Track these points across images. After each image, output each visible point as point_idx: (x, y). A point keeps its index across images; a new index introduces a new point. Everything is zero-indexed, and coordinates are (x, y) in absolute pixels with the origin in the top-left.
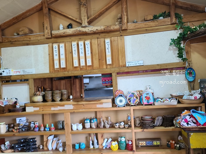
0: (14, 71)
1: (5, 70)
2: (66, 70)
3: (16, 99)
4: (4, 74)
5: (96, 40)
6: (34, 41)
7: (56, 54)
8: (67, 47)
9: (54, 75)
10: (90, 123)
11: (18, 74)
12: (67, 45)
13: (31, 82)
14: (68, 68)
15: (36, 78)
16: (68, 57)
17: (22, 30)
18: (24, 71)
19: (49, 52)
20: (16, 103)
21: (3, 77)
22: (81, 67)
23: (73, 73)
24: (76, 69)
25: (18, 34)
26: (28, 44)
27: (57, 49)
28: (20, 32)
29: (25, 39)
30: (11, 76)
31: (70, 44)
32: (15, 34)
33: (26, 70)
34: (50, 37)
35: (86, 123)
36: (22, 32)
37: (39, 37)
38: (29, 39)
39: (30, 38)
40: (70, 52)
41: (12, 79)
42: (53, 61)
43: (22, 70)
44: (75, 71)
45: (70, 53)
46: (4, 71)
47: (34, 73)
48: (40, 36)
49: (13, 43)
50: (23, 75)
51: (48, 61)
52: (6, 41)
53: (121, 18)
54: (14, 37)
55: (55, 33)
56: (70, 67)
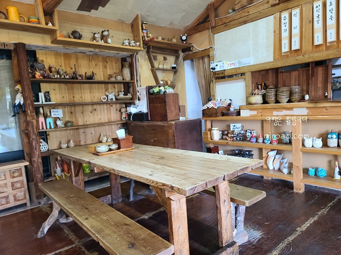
0: (228, 63)
1: (218, 63)
2: (300, 52)
3: (230, 100)
4: (218, 69)
6: (253, 16)
7: (285, 28)
8: (304, 14)
9: (279, 64)
10: (337, 140)
11: (233, 67)
12: (304, 9)
13: (248, 76)
14: (304, 49)
15: (254, 70)
16: (305, 30)
17: (239, 2)
18: (239, 63)
19: (275, 27)
20: (230, 105)
21: (217, 73)
22: (328, 45)
23: (313, 57)
24: (318, 49)
25: (234, 10)
26: (245, 22)
27: (287, 21)
28: (236, 6)
29: (243, 15)
30: (225, 70)
31: (311, 6)
32: (231, 11)
33: (242, 60)
34: (277, 2)
35: (330, 139)
36: (239, 5)
37: (261, 7)
38: (247, 14)
39: (248, 12)
40: (308, 21)
41: (226, 74)
42: (280, 40)
43: (237, 61)
44: (317, 52)
45: (310, 22)
46: (217, 65)
47: (252, 63)
48: (263, 5)
49: (227, 25)
50: (239, 68)
51: (273, 43)
52: (219, 24)
54: (229, 15)
56: (308, 46)
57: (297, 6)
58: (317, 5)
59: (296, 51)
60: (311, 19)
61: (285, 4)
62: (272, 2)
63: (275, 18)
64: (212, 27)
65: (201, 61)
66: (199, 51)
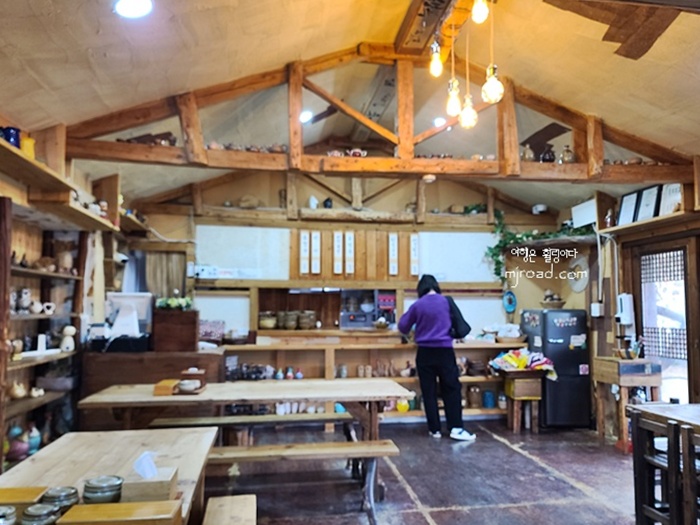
1: (205, 268)
2: (320, 278)
5: (375, 232)
6: (264, 221)
8: (324, 239)
9: (297, 285)
11: (228, 276)
12: (324, 234)
13: (254, 293)
14: (324, 275)
15: (263, 286)
16: (325, 255)
17: (247, 201)
18: (239, 272)
21: (202, 281)
22: (347, 275)
24: (337, 278)
28: (243, 203)
29: (248, 216)
31: (331, 234)
32: (228, 203)
33: (243, 270)
34: (296, 217)
37: (274, 215)
38: (254, 217)
39: (257, 215)
41: (217, 285)
42: (298, 259)
46: (202, 270)
48: (277, 213)
52: (210, 215)
53: (416, 204)
55: (306, 212)
56: (327, 273)
57: (317, 229)
58: (338, 235)
59: (316, 275)
60: (330, 246)
61: (304, 223)
62: (290, 216)
63: (291, 233)
64: (196, 215)
65: (164, 256)
66: (164, 242)
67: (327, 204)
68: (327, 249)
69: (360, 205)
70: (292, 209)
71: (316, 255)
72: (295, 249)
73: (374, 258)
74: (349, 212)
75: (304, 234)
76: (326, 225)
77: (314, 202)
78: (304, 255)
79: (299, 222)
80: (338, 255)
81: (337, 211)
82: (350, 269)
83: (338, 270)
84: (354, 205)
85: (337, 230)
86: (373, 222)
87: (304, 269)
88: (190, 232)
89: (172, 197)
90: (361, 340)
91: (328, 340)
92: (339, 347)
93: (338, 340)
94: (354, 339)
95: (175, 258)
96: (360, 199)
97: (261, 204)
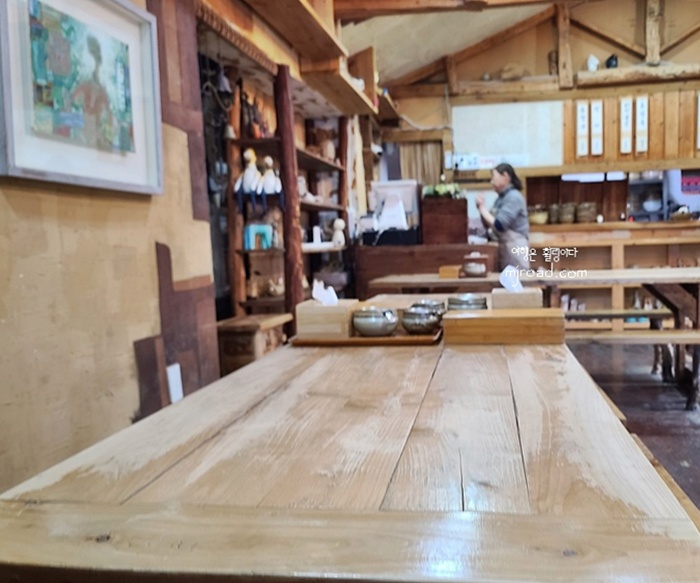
1: (465, 157)
2: (602, 158)
4: (463, 166)
5: (677, 93)
6: (530, 95)
8: (606, 110)
16: (608, 130)
19: (565, 119)
21: (461, 173)
22: (637, 155)
24: (625, 158)
27: (586, 114)
28: (505, 73)
29: (512, 89)
31: (615, 102)
32: (487, 77)
36: (509, 73)
37: (543, 85)
38: (519, 90)
39: (522, 88)
41: (479, 176)
42: (573, 138)
46: (463, 160)
48: (546, 83)
49: (480, 97)
51: (561, 139)
52: (467, 93)
55: (584, 77)
56: (612, 153)
57: (598, 98)
58: (626, 103)
59: (597, 156)
60: (615, 118)
61: (581, 92)
62: (563, 83)
63: (565, 106)
64: (452, 95)
65: (418, 148)
66: (418, 130)
67: (610, 63)
68: (613, 122)
69: (657, 58)
70: (566, 76)
71: (597, 130)
72: (570, 126)
73: (676, 129)
74: (643, 69)
75: (582, 106)
76: (610, 91)
77: (594, 62)
78: (582, 131)
79: (575, 91)
80: (626, 129)
81: (625, 70)
82: (642, 146)
83: (626, 147)
84: (648, 59)
85: (625, 95)
86: (676, 79)
87: (582, 150)
88: (446, 116)
89: (424, 76)
90: (657, 233)
91: (616, 235)
92: (630, 242)
93: (627, 234)
94: (649, 233)
95: (430, 148)
96: (657, 50)
97: (527, 73)
